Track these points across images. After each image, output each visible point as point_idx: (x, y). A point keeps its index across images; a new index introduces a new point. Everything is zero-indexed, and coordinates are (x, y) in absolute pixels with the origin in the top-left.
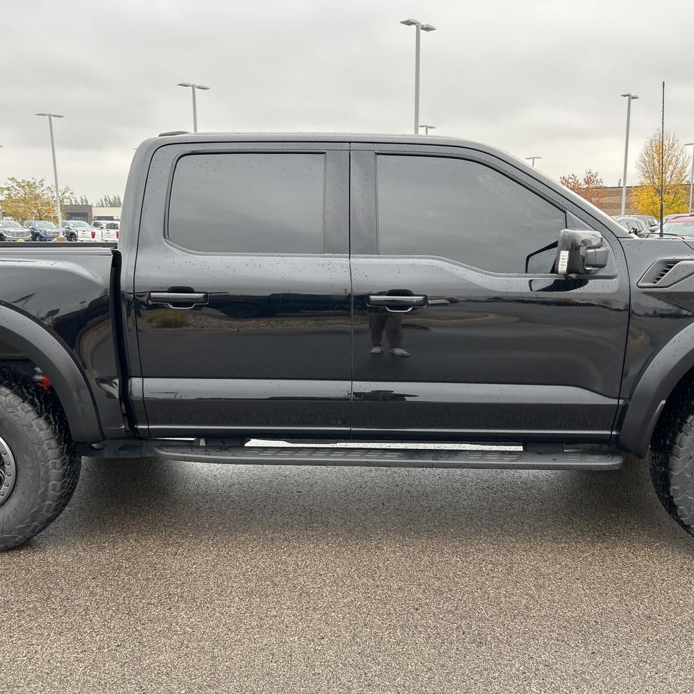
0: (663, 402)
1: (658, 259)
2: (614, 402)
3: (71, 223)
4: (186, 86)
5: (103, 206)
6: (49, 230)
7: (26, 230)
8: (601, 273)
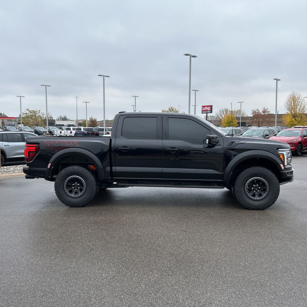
0: (232, 173)
1: (231, 141)
2: (222, 173)
3: (51, 127)
4: (101, 76)
5: (59, 120)
6: (42, 130)
7: (32, 130)
8: (218, 144)
